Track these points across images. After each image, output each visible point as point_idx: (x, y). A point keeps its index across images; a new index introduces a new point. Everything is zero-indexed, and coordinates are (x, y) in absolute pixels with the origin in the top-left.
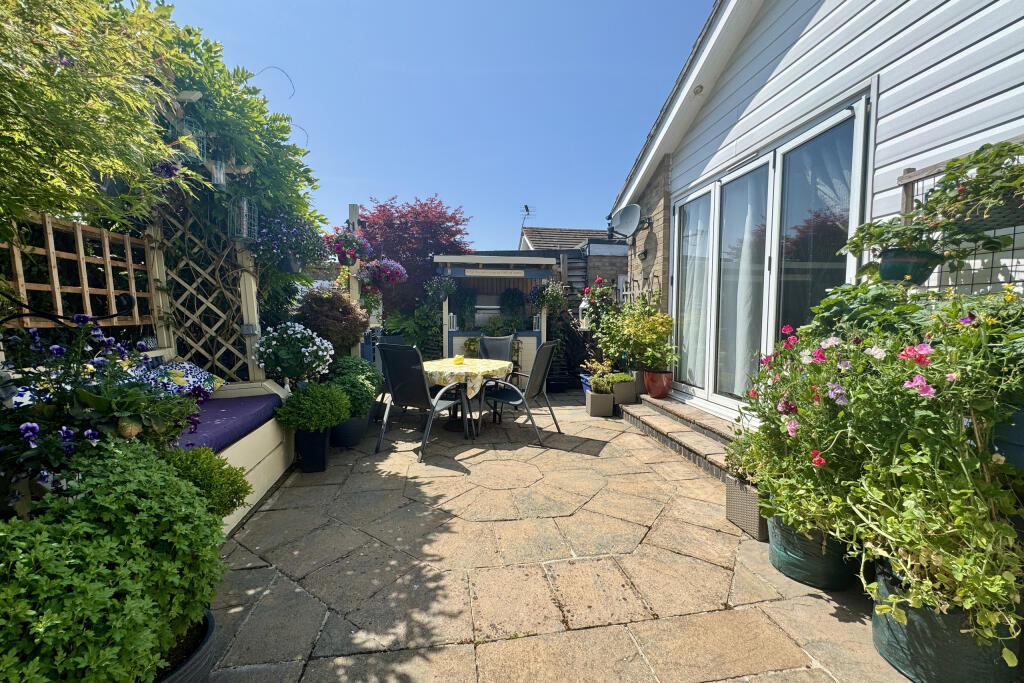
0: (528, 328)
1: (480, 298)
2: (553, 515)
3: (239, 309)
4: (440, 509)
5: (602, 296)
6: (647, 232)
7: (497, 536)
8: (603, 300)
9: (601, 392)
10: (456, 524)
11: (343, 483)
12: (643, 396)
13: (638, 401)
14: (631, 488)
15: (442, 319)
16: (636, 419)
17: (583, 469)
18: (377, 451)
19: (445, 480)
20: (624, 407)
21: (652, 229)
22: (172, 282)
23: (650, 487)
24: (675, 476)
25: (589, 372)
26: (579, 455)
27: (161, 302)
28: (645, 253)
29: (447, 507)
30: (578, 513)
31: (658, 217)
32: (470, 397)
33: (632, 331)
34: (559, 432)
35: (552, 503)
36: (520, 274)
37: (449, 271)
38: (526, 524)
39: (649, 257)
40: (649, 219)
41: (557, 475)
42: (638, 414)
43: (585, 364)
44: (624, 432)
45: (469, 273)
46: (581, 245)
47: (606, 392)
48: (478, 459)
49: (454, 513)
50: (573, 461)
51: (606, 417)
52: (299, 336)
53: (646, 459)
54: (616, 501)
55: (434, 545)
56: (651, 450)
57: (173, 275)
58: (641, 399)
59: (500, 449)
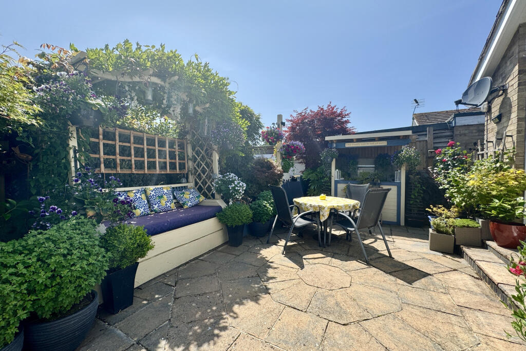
0: (391, 180)
1: (360, 160)
2: (331, 319)
3: (212, 168)
4: (265, 286)
5: (454, 156)
6: (501, 98)
7: (280, 318)
8: (454, 159)
9: (442, 232)
10: (265, 299)
11: (239, 256)
12: (489, 243)
13: (484, 246)
14: (421, 324)
15: (331, 173)
16: (472, 262)
17: (387, 290)
18: (268, 242)
19: (285, 268)
20: (465, 249)
21: (506, 95)
22: (193, 156)
23: (445, 330)
24: (487, 330)
25: (434, 215)
26: (393, 278)
27: (190, 164)
28: (500, 117)
29: (269, 286)
30: (352, 325)
31: (513, 82)
32: (322, 221)
33: (476, 184)
34: (390, 256)
35: (338, 309)
36: (384, 143)
37: (335, 145)
38: (304, 317)
39: (504, 120)
40: (503, 86)
41: (361, 289)
42: (474, 258)
43: (430, 208)
44: (455, 270)
45: (348, 145)
46: (449, 119)
47: (447, 233)
48: (316, 261)
49: (270, 291)
50: (384, 281)
51: (445, 252)
52: (231, 180)
53: (462, 301)
54: (396, 329)
55: (241, 307)
56: (476, 294)
57: (194, 154)
58: (487, 245)
59: (335, 258)
